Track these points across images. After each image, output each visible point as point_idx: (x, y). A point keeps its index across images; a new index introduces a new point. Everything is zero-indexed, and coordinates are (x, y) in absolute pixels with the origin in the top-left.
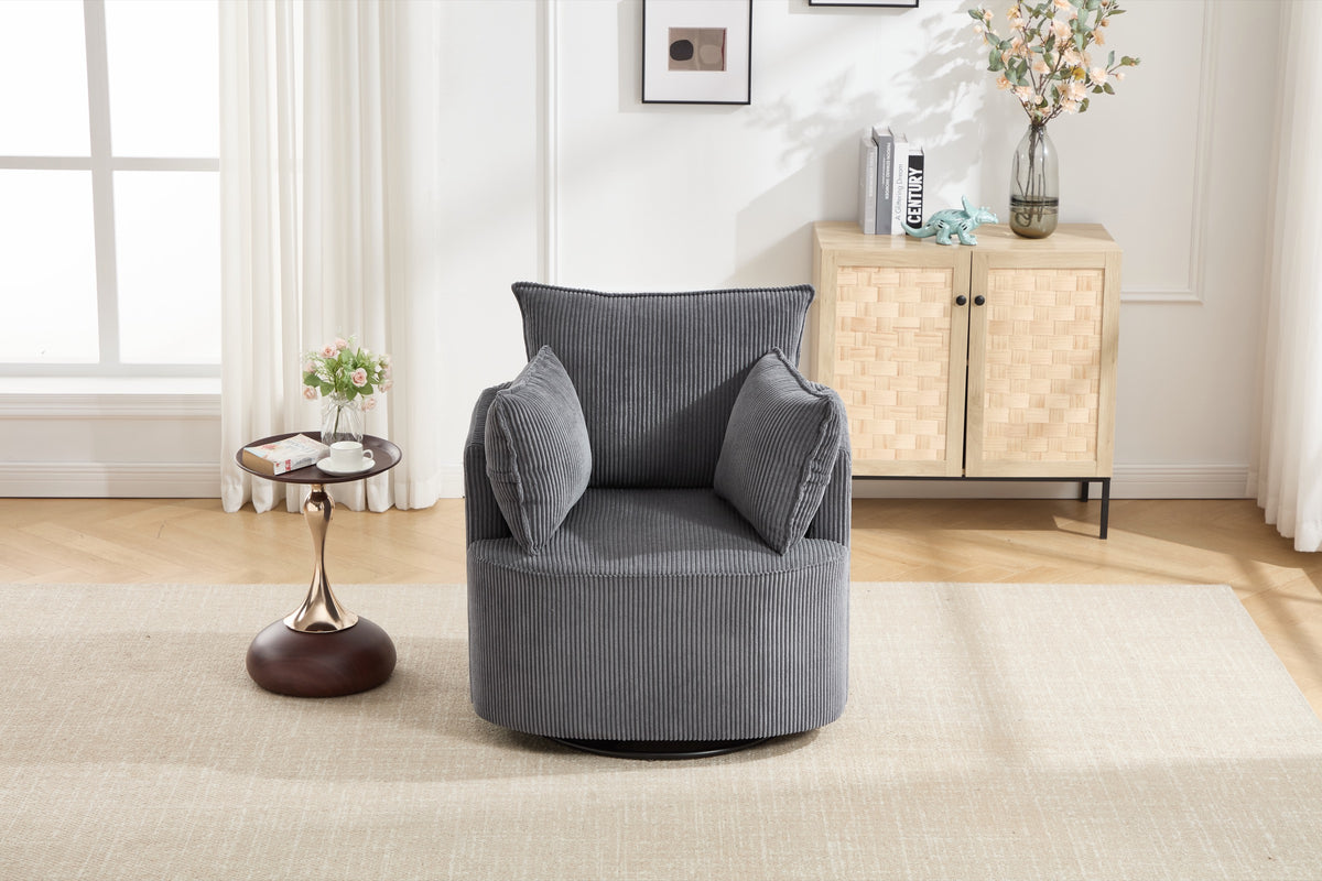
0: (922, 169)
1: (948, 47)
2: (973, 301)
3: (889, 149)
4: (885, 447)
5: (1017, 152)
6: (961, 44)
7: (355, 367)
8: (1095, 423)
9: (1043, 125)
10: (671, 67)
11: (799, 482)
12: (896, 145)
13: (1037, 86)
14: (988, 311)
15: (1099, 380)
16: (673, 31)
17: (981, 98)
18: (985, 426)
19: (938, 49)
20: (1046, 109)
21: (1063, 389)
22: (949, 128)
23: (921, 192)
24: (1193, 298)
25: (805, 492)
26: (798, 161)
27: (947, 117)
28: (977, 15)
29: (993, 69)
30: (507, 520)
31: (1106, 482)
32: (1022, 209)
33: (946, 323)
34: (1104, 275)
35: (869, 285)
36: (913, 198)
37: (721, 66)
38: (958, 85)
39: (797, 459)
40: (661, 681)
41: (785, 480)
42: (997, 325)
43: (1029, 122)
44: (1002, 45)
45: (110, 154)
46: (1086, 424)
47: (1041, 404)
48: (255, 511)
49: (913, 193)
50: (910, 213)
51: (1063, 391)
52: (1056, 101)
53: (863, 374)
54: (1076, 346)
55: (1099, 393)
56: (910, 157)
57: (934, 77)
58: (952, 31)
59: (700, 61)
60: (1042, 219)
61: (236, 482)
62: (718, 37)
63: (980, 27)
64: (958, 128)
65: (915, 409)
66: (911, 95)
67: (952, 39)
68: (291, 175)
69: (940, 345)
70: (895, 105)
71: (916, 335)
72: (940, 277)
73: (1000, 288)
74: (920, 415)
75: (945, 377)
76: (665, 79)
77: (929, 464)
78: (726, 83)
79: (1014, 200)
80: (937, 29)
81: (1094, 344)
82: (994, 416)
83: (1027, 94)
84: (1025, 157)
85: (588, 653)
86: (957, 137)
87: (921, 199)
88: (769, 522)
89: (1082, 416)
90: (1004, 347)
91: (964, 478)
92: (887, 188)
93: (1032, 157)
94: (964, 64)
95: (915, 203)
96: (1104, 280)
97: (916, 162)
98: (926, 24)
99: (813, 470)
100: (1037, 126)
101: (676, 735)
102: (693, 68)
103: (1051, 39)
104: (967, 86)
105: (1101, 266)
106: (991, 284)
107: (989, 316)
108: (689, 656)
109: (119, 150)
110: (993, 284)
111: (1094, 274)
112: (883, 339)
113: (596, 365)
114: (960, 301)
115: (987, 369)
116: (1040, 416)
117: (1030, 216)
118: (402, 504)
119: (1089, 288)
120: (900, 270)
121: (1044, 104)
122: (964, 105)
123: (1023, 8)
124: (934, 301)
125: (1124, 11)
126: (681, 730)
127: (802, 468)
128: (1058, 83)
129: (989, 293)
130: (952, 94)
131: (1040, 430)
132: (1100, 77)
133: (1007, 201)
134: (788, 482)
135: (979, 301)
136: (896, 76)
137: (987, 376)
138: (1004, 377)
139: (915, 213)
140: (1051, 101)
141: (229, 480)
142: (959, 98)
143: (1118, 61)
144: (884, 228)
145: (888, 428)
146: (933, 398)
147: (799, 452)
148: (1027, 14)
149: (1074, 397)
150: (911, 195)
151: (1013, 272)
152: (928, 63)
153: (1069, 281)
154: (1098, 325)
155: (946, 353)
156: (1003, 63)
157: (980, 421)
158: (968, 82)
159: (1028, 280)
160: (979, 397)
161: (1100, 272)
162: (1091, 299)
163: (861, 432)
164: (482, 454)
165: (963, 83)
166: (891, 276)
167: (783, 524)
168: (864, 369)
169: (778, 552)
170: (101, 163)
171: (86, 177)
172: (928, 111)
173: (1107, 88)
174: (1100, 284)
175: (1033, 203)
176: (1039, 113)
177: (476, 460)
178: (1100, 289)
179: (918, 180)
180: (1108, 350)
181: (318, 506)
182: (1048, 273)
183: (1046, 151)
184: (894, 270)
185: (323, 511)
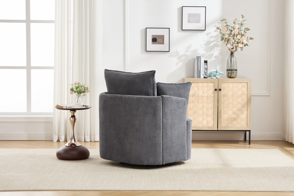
0: (207, 63)
1: (212, 39)
2: (219, 90)
3: (200, 59)
4: (200, 123)
5: (228, 60)
6: (215, 39)
7: (82, 87)
8: (247, 118)
9: (233, 53)
10: (152, 44)
12: (201, 58)
13: (232, 44)
14: (222, 92)
15: (247, 108)
16: (153, 36)
17: (220, 50)
19: (210, 40)
21: (240, 110)
22: (213, 57)
23: (207, 69)
24: (268, 95)
26: (180, 65)
27: (212, 55)
28: (218, 28)
29: (222, 40)
31: (250, 131)
32: (229, 72)
33: (213, 95)
34: (247, 84)
35: (196, 87)
36: (205, 70)
37: (163, 43)
38: (215, 47)
42: (224, 96)
43: (230, 53)
44: (224, 35)
45: (31, 66)
46: (245, 118)
47: (234, 113)
48: (60, 142)
50: (205, 73)
51: (239, 110)
52: (236, 48)
53: (195, 107)
54: (242, 100)
55: (247, 111)
56: (204, 61)
57: (210, 46)
58: (213, 36)
59: (159, 42)
60: (234, 74)
61: (56, 135)
62: (162, 37)
63: (219, 31)
64: (215, 57)
65: (206, 115)
66: (205, 50)
69: (212, 100)
70: (201, 52)
71: (206, 98)
72: (211, 85)
73: (225, 87)
75: (213, 107)
76: (151, 46)
77: (210, 127)
78: (164, 47)
79: (228, 70)
80: (210, 35)
81: (246, 100)
82: (224, 116)
83: (229, 46)
84: (229, 61)
86: (215, 59)
87: (207, 70)
89: (244, 116)
90: (226, 100)
91: (218, 130)
92: (200, 68)
93: (231, 61)
94: (216, 43)
95: (206, 71)
96: (247, 85)
97: (206, 62)
98: (207, 34)
100: (232, 54)
102: (157, 44)
103: (234, 34)
104: (217, 48)
105: (247, 82)
106: (222, 86)
107: (222, 94)
109: (32, 65)
110: (223, 86)
111: (245, 84)
112: (199, 99)
114: (216, 90)
115: (222, 105)
116: (235, 116)
117: (231, 73)
118: (92, 140)
119: (244, 87)
120: (203, 83)
121: (233, 48)
122: (216, 52)
123: (228, 29)
124: (210, 90)
125: (250, 29)
128: (236, 45)
129: (222, 88)
130: (213, 50)
131: (235, 119)
132: (245, 42)
133: (226, 70)
135: (220, 90)
136: (201, 46)
137: (222, 107)
138: (226, 107)
139: (206, 73)
141: (54, 134)
142: (215, 51)
143: (249, 38)
144: (199, 76)
145: (201, 119)
146: (211, 112)
148: (229, 31)
149: (242, 112)
150: (205, 69)
151: (227, 84)
152: (208, 43)
153: (240, 85)
154: (247, 95)
155: (213, 102)
156: (224, 39)
157: (221, 117)
158: (217, 47)
159: (231, 85)
160: (221, 112)
162: (245, 89)
163: (195, 120)
165: (216, 47)
168: (195, 105)
170: (29, 68)
172: (208, 53)
173: (247, 45)
175: (231, 70)
176: (232, 50)
178: (247, 87)
179: (206, 66)
180: (249, 101)
181: (73, 118)
182: (235, 83)
183: (234, 59)
184: (201, 83)
185: (74, 120)
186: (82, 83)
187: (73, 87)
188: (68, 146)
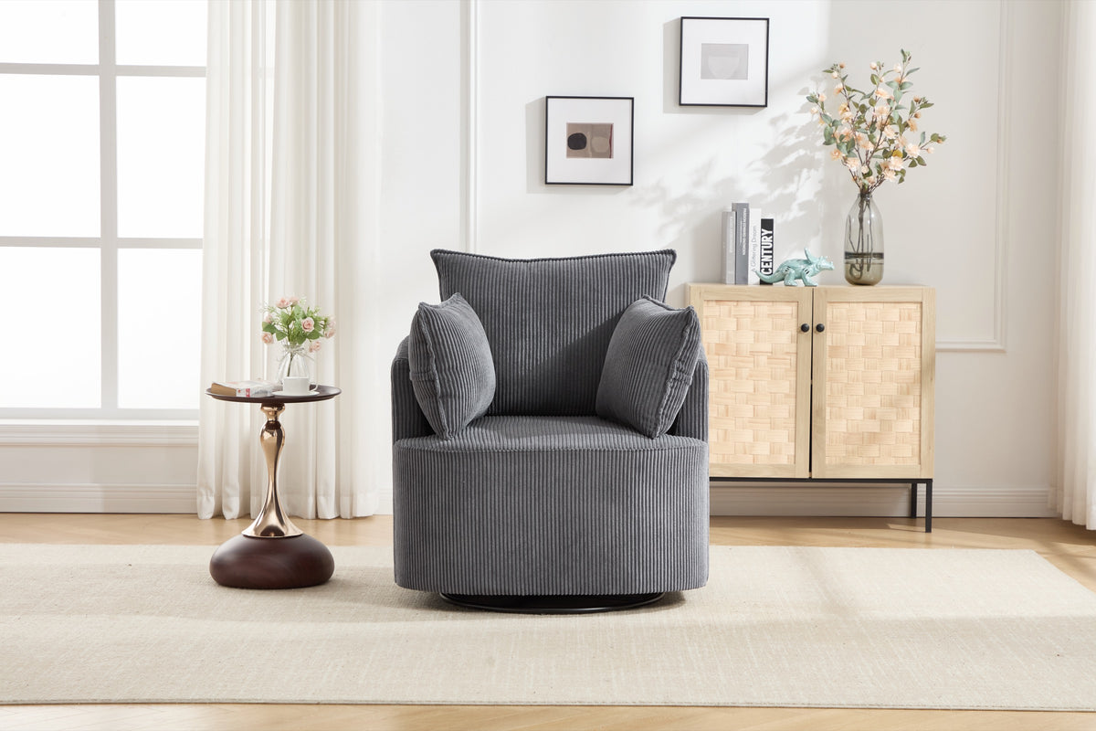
0: (772, 229)
1: (792, 141)
2: (815, 329)
3: (745, 214)
4: (745, 453)
5: (850, 217)
6: (802, 138)
7: (305, 317)
8: (918, 432)
9: (869, 193)
10: (569, 155)
11: (667, 379)
12: (751, 210)
13: (864, 159)
14: (828, 338)
15: (921, 396)
16: (570, 126)
17: (820, 182)
18: (827, 435)
19: (784, 142)
20: (872, 178)
21: (893, 404)
22: (795, 206)
23: (772, 249)
24: (998, 347)
25: (672, 388)
26: (672, 234)
27: (792, 197)
28: (813, 99)
29: (827, 143)
30: (426, 413)
31: (929, 482)
32: (854, 261)
33: (793, 348)
34: (921, 307)
35: (729, 316)
36: (765, 254)
37: (609, 154)
38: (801, 171)
39: (665, 359)
40: (554, 542)
41: (655, 377)
42: (835, 350)
43: (858, 191)
44: (834, 123)
46: (911, 434)
47: (873, 417)
48: (224, 518)
49: (765, 249)
50: (763, 266)
51: (891, 405)
52: (879, 172)
53: (726, 391)
54: (900, 367)
55: (920, 406)
56: (762, 220)
57: (781, 165)
58: (794, 128)
59: (592, 150)
60: (871, 269)
61: (209, 493)
62: (607, 131)
63: (816, 108)
64: (802, 206)
65: (769, 420)
66: (764, 180)
67: (795, 133)
68: (261, 252)
69: (788, 366)
70: (751, 187)
71: (769, 358)
72: (789, 309)
73: (837, 318)
74: (773, 426)
75: (793, 394)
76: (564, 165)
77: (780, 467)
78: (612, 169)
79: (848, 255)
80: (784, 126)
81: (916, 366)
82: (834, 427)
83: (855, 165)
84: (855, 221)
85: (493, 518)
86: (802, 213)
87: (772, 254)
88: (642, 411)
89: (908, 426)
90: (841, 368)
91: (811, 479)
92: (744, 246)
93: (861, 220)
94: (806, 154)
95: (767, 258)
96: (922, 312)
97: (767, 224)
98: (774, 122)
99: (678, 369)
100: (865, 194)
101: (566, 590)
102: (586, 156)
103: (874, 123)
104: (808, 172)
105: (920, 300)
106: (829, 316)
107: (829, 343)
108: (577, 520)
109: (123, 231)
110: (832, 315)
111: (914, 306)
112: (742, 361)
113: (499, 309)
114: (804, 328)
115: (828, 388)
116: (873, 426)
117: (862, 268)
118: (345, 514)
119: (910, 319)
120: (755, 303)
121: (869, 174)
122: (806, 188)
123: (851, 103)
124: (783, 329)
125: (932, 104)
126: (570, 585)
127: (669, 367)
128: (881, 161)
129: (828, 323)
130: (796, 178)
131: (873, 438)
132: (914, 151)
133: (843, 255)
134: (657, 379)
135: (820, 328)
136: (750, 164)
137: (828, 393)
138: (842, 393)
139: (767, 266)
140: (875, 173)
141: (203, 491)
142: (802, 182)
143: (928, 138)
144: (742, 278)
145: (747, 436)
146: (784, 411)
147: (666, 353)
148: (855, 110)
149: (900, 410)
150: (763, 252)
151: (847, 306)
152: (777, 154)
153: (894, 313)
154: (918, 349)
155: (793, 373)
156: (835, 139)
157: (822, 431)
158: (810, 169)
159: (860, 310)
160: (822, 410)
161: (919, 305)
162: (912, 327)
163: (725, 440)
164: (406, 367)
165: (805, 170)
166: (747, 308)
167: (654, 413)
168: (726, 385)
169: (650, 437)
170: (109, 242)
171: (95, 253)
172: (777, 193)
173: (920, 161)
174: (919, 314)
175: (862, 255)
176: (866, 182)
177: (401, 371)
178: (919, 319)
179: (769, 239)
180: (927, 370)
181: (272, 434)
182: (876, 305)
183: (873, 216)
184: (749, 304)
185: (276, 438)
186: (309, 303)
187: (274, 315)
188: (253, 535)
